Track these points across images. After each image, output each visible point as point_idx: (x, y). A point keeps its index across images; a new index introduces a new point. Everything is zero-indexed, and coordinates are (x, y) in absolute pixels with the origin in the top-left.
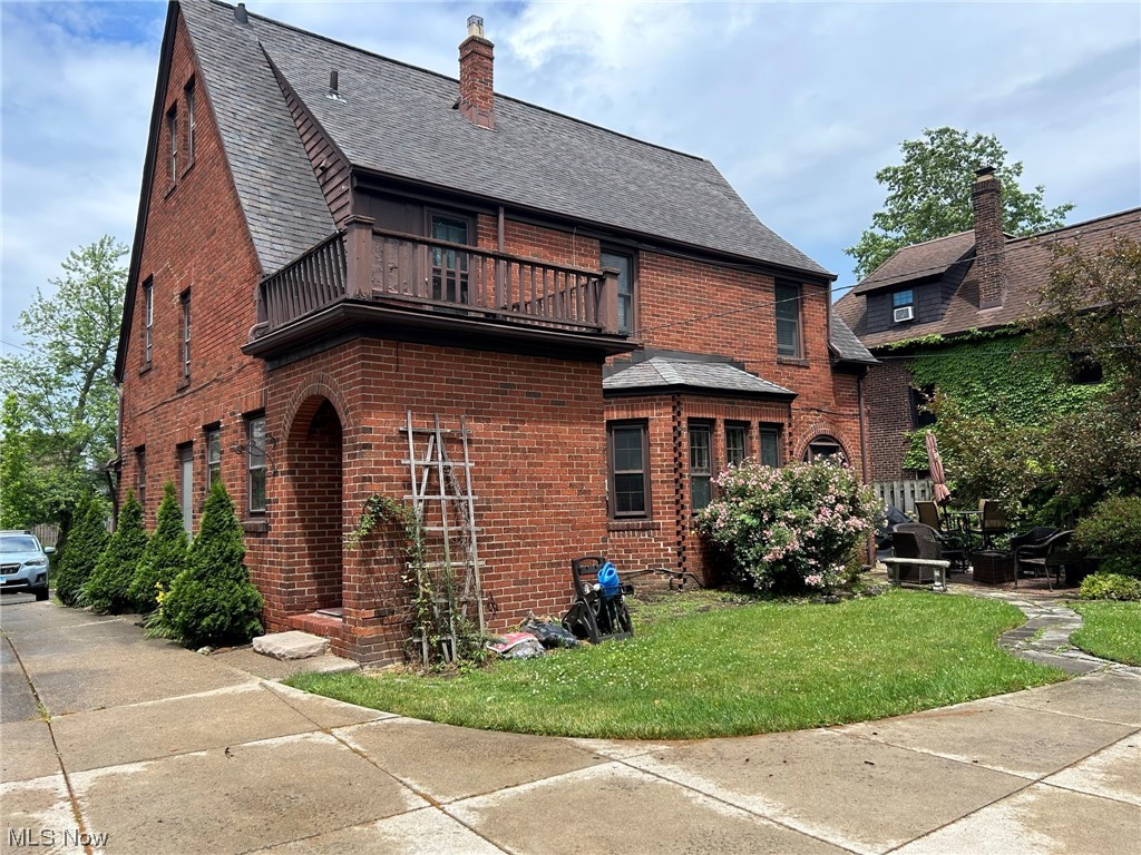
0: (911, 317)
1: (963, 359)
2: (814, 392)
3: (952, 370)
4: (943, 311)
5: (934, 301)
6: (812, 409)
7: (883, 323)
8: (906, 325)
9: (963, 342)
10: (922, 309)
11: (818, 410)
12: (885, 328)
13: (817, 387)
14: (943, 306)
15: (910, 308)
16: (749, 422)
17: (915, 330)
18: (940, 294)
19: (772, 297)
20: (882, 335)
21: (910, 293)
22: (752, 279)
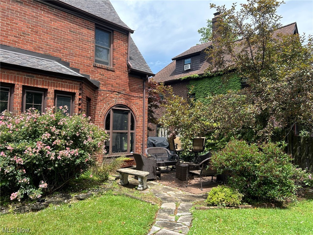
0: (189, 68)
1: (206, 84)
2: (117, 84)
3: (201, 88)
4: (200, 66)
5: (198, 62)
6: (115, 91)
7: (181, 71)
8: (188, 71)
9: (205, 77)
10: (193, 65)
11: (118, 92)
12: (181, 72)
13: (118, 81)
14: (201, 64)
15: (189, 65)
16: (47, 90)
17: (190, 73)
18: (199, 60)
19: (92, 33)
20: (180, 75)
21: (190, 59)
22: (79, 20)
